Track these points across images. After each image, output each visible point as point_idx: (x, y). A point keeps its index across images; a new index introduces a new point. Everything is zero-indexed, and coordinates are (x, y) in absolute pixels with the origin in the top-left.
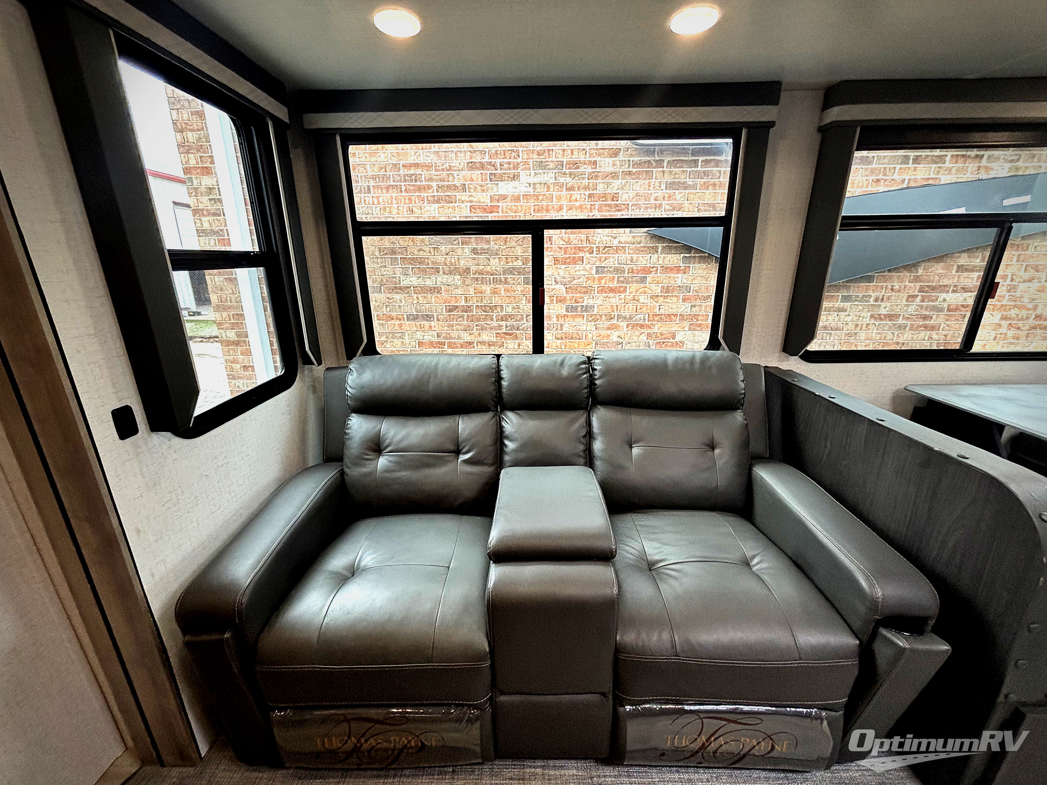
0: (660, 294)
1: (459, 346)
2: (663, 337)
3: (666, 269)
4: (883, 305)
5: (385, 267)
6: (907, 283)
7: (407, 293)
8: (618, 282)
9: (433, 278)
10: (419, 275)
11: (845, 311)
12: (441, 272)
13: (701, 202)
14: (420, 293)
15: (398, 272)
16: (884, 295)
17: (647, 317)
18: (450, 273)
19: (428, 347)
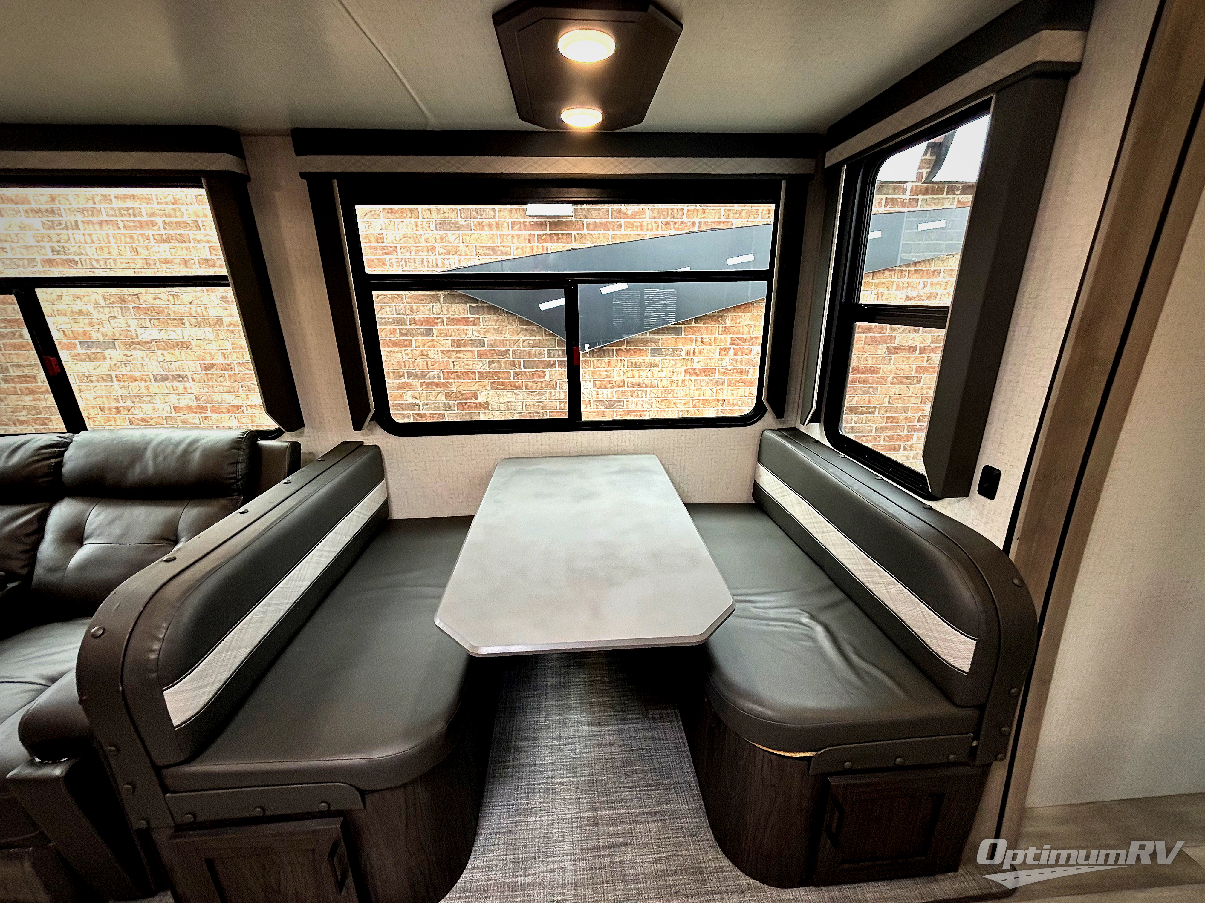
0: (451, 349)
1: (224, 410)
2: (464, 397)
3: (453, 321)
4: (696, 359)
5: (115, 317)
6: (717, 336)
7: (149, 349)
8: (402, 334)
9: (178, 330)
10: (160, 328)
11: (657, 366)
12: (187, 324)
13: (478, 245)
14: (165, 349)
15: (134, 324)
16: (695, 349)
17: (441, 375)
18: (198, 325)
19: (186, 412)
